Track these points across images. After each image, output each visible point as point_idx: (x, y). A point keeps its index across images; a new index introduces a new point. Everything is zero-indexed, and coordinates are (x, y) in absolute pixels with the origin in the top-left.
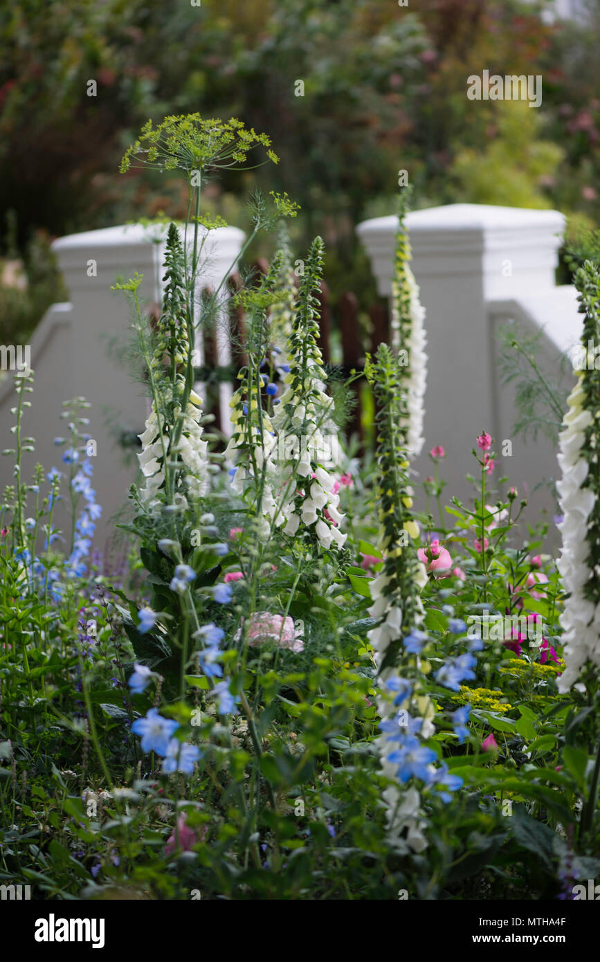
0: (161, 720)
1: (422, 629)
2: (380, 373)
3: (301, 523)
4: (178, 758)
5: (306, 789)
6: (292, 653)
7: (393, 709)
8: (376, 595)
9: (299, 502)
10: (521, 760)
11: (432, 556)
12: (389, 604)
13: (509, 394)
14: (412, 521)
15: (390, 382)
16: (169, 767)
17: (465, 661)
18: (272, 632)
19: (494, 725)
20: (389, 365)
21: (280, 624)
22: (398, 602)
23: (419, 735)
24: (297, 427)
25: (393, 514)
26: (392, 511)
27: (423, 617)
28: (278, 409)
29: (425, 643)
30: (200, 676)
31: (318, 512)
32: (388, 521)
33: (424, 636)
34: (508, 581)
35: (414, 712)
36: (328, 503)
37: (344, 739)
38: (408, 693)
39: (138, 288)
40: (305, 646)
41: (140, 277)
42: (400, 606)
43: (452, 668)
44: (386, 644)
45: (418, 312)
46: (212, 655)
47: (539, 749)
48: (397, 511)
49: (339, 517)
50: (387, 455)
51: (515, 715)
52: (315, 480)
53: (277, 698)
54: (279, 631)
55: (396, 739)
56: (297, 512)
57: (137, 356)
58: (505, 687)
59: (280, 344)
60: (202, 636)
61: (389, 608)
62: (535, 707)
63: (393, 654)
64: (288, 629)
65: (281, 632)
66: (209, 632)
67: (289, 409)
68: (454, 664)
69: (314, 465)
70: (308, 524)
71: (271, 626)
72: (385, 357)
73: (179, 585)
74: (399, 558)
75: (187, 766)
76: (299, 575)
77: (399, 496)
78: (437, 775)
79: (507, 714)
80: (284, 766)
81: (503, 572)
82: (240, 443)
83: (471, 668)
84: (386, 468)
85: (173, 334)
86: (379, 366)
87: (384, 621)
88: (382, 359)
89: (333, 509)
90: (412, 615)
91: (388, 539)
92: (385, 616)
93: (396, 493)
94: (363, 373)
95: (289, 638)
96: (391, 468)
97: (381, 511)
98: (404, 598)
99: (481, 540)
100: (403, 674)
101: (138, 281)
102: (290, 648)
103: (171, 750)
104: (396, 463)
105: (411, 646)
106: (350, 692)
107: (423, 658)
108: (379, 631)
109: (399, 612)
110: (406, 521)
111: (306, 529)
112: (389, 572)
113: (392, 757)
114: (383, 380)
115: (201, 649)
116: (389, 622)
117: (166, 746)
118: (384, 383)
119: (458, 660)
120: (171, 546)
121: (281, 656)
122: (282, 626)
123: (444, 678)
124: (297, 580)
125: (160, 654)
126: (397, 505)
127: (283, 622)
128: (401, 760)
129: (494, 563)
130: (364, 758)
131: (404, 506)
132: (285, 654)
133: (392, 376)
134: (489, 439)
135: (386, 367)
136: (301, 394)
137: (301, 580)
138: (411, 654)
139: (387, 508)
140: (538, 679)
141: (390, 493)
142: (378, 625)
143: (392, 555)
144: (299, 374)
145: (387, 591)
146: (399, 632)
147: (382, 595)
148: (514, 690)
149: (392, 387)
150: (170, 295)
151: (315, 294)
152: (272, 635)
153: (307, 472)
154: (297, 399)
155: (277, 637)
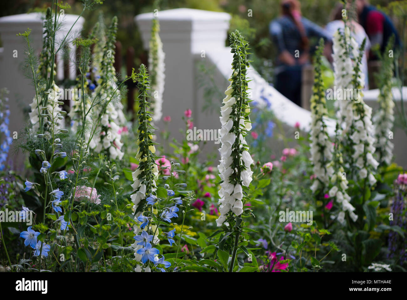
0: (33, 232)
1: (154, 194)
2: (141, 77)
3: (103, 147)
4: (41, 250)
5: (100, 267)
6: (95, 204)
7: (140, 230)
8: (135, 179)
9: (102, 137)
10: (199, 257)
11: (162, 163)
12: (141, 183)
13: (201, 92)
14: (152, 145)
15: (145, 81)
16: (37, 253)
17: (174, 209)
18: (86, 195)
19: (188, 241)
20: (145, 74)
21: (90, 191)
22: (145, 182)
23: (151, 242)
24: (102, 103)
25: (144, 142)
26: (143, 140)
27: (156, 189)
28: (94, 94)
29: (156, 200)
30: (54, 214)
31: (111, 142)
32: (141, 145)
33: (156, 197)
34: (197, 177)
35: (150, 233)
36: (116, 138)
37: (118, 245)
38: (148, 223)
39: (29, 35)
40: (102, 201)
41: (30, 31)
42: (146, 184)
43: (168, 212)
44: (139, 201)
45: (161, 55)
46: (57, 202)
47: (208, 252)
48: (146, 141)
49: (120, 145)
50: (142, 114)
51: (197, 237)
52: (110, 128)
53: (88, 225)
54: (90, 194)
55: (141, 244)
56: (101, 142)
57: (28, 66)
58: (194, 226)
59: (97, 66)
60: (54, 194)
61: (141, 185)
62: (207, 234)
63: (142, 205)
64: (94, 194)
65: (91, 195)
66: (57, 192)
67: (99, 95)
68: (169, 210)
69: (110, 121)
70: (106, 147)
71: (86, 192)
72: (143, 70)
73: (44, 170)
74: (146, 162)
75: (45, 254)
76: (100, 169)
77: (147, 133)
78: (159, 261)
79: (194, 237)
80: (89, 253)
81: (194, 173)
82: (76, 110)
83: (177, 213)
84: (141, 121)
85: (47, 58)
86: (140, 74)
87: (138, 190)
88: (142, 71)
89: (118, 141)
90: (150, 188)
91: (141, 153)
92: (139, 188)
93: (146, 132)
94: (131, 77)
95: (94, 198)
96: (144, 121)
97: (139, 140)
98: (147, 180)
99: (185, 158)
100: (146, 215)
101: (29, 32)
102: (95, 202)
103: (38, 246)
104: (146, 119)
105: (150, 202)
106: (120, 220)
107: (155, 208)
108: (135, 195)
109: (145, 186)
110: (150, 146)
111: (105, 150)
112: (141, 168)
113: (139, 251)
114: (142, 80)
115: (53, 200)
116: (140, 191)
117: (36, 244)
118: (142, 82)
119: (170, 208)
120: (40, 152)
121: (90, 206)
122: (92, 192)
123: (164, 217)
124: (99, 172)
125: (36, 205)
126: (146, 138)
127: (92, 190)
128: (143, 253)
129: (191, 169)
130: (126, 252)
131: (149, 138)
132: (92, 205)
133: (146, 79)
134: (190, 112)
135: (143, 75)
136: (105, 88)
137: (101, 171)
138: (149, 205)
139: (141, 139)
140: (208, 222)
141: (143, 132)
142: (135, 192)
143: (143, 160)
144: (104, 80)
145: (140, 177)
146: (145, 195)
147: (138, 178)
148: (198, 227)
149: (146, 84)
150: (47, 41)
151: (113, 43)
152: (86, 196)
153: (107, 124)
154: (103, 90)
155: (89, 197)
